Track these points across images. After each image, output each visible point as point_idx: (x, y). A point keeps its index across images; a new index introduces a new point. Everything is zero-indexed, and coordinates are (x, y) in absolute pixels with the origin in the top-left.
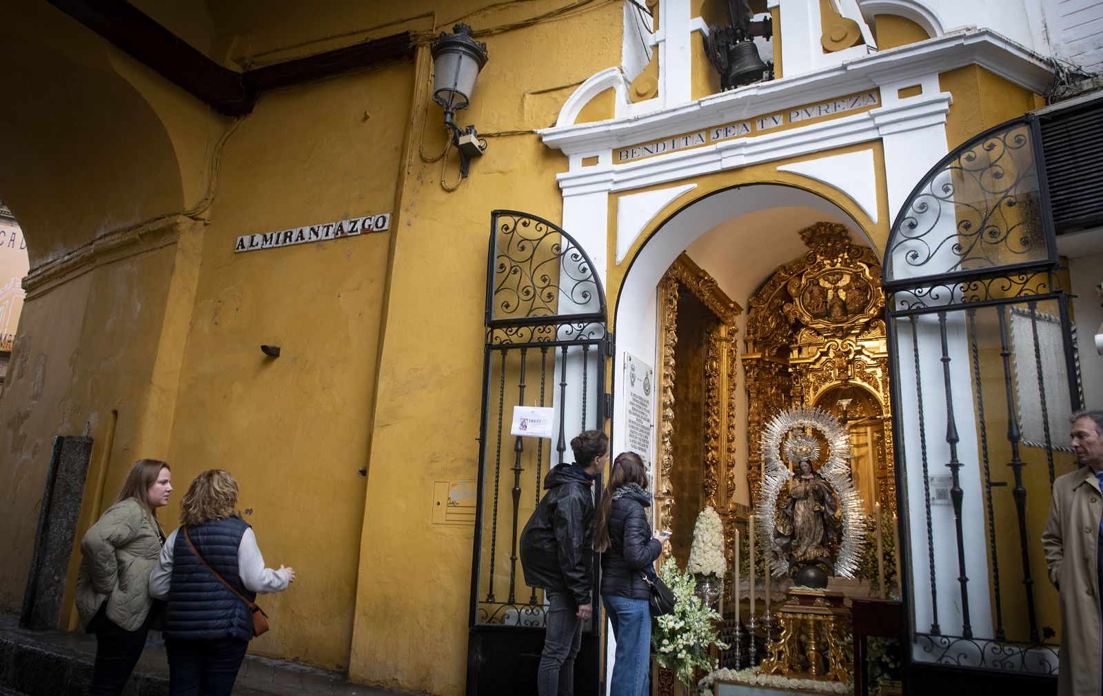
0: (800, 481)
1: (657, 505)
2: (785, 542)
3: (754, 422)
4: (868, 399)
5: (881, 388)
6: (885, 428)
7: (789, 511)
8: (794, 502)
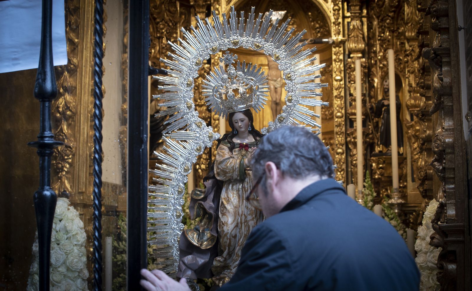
7: (209, 204)
8: (218, 186)
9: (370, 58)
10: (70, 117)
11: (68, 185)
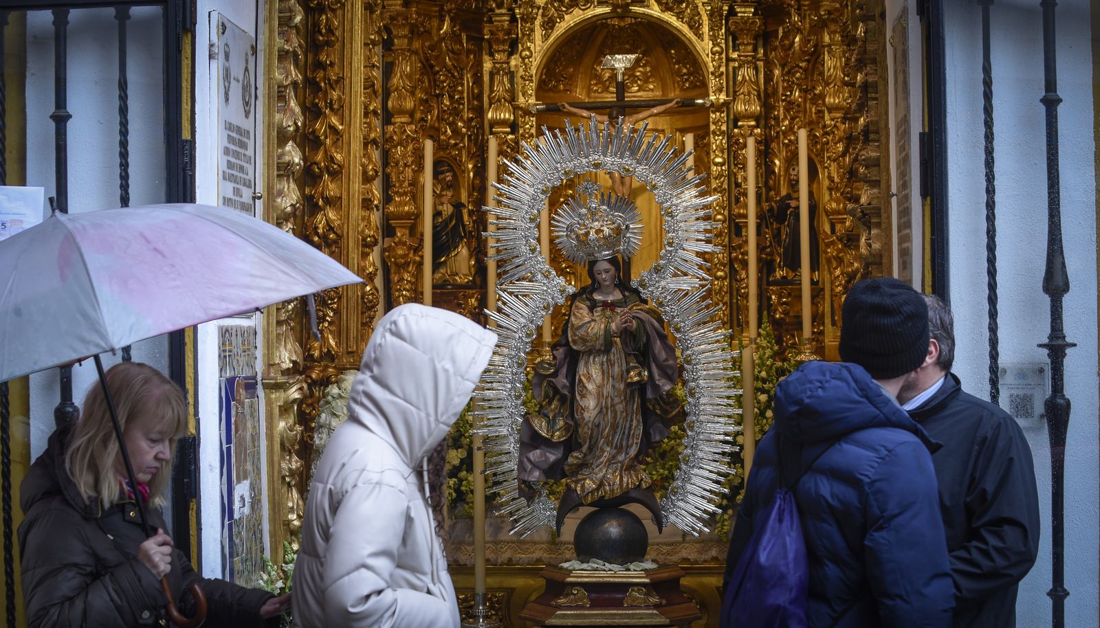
0: (591, 309)
1: (269, 403)
2: (552, 458)
3: (402, 112)
4: (667, 50)
5: (706, 29)
6: (713, 127)
7: (562, 381)
8: (573, 359)
9: (767, 127)
10: (335, 242)
11: (332, 342)
